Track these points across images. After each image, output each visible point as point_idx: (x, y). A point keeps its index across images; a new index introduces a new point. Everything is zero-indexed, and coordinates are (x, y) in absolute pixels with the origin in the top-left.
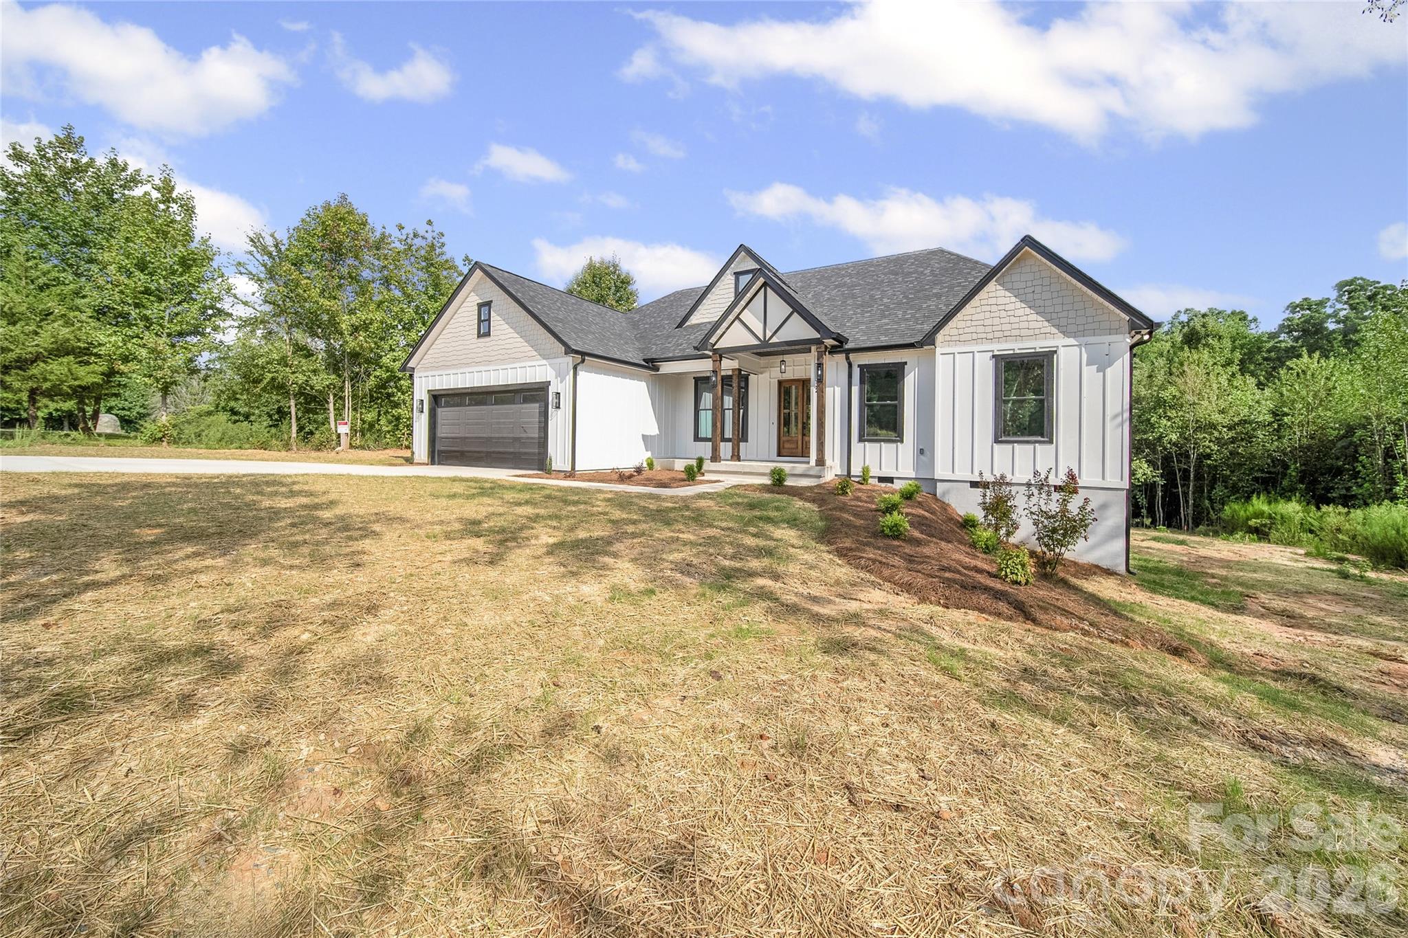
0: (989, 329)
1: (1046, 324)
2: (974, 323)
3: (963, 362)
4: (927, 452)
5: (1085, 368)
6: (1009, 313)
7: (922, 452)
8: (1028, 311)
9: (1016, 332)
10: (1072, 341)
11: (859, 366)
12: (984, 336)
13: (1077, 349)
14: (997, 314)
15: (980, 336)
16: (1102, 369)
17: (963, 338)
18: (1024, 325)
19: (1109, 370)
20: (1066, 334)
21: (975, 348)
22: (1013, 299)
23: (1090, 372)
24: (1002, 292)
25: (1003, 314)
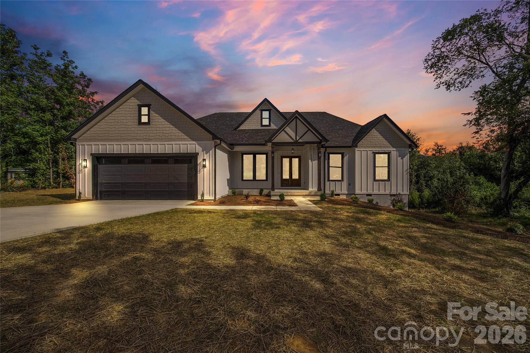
0: (372, 143)
1: (388, 143)
2: (367, 141)
3: (364, 153)
4: (351, 185)
5: (398, 158)
6: (378, 139)
7: (349, 184)
8: (383, 138)
9: (379, 145)
10: (395, 149)
11: (328, 153)
12: (370, 145)
13: (396, 152)
14: (374, 139)
15: (369, 145)
16: (402, 158)
17: (364, 145)
18: (382, 143)
19: (404, 159)
20: (393, 147)
21: (368, 149)
22: (379, 134)
23: (399, 159)
24: (375, 132)
25: (376, 139)
